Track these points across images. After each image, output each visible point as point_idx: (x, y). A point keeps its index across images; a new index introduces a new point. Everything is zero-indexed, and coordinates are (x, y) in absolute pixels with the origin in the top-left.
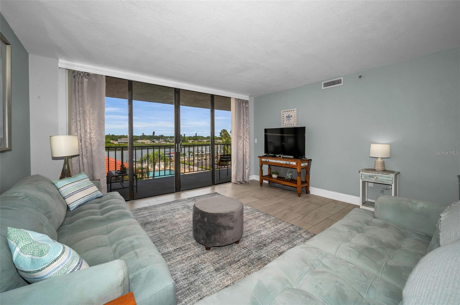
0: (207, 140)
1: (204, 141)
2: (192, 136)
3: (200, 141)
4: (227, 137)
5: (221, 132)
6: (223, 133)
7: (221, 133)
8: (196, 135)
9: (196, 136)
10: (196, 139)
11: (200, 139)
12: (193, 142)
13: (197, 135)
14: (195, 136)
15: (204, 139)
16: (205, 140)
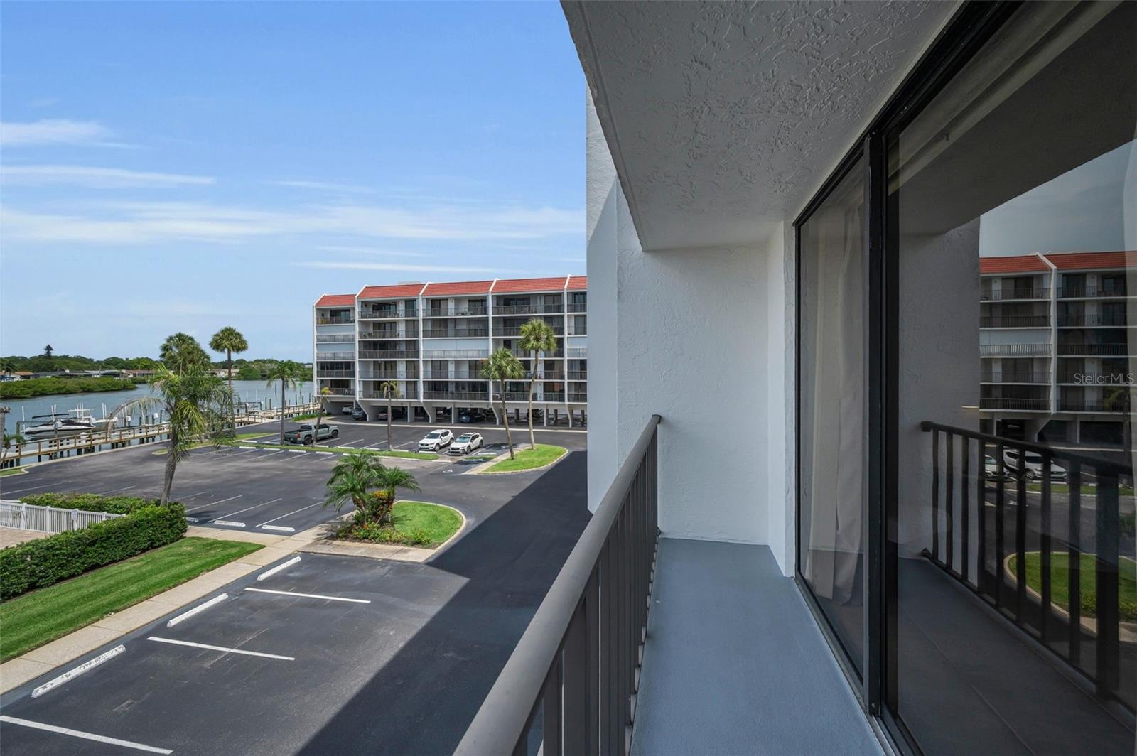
0: (102, 372)
1: (90, 376)
2: (28, 357)
3: (67, 375)
4: (192, 361)
5: (165, 342)
6: (174, 348)
7: (165, 348)
8: (48, 353)
9: (48, 356)
10: (50, 368)
11: (68, 368)
12: (32, 379)
13: (53, 354)
14: (40, 356)
15: (89, 368)
16: (98, 372)
